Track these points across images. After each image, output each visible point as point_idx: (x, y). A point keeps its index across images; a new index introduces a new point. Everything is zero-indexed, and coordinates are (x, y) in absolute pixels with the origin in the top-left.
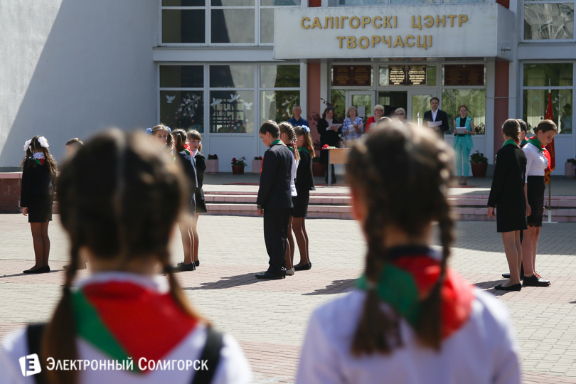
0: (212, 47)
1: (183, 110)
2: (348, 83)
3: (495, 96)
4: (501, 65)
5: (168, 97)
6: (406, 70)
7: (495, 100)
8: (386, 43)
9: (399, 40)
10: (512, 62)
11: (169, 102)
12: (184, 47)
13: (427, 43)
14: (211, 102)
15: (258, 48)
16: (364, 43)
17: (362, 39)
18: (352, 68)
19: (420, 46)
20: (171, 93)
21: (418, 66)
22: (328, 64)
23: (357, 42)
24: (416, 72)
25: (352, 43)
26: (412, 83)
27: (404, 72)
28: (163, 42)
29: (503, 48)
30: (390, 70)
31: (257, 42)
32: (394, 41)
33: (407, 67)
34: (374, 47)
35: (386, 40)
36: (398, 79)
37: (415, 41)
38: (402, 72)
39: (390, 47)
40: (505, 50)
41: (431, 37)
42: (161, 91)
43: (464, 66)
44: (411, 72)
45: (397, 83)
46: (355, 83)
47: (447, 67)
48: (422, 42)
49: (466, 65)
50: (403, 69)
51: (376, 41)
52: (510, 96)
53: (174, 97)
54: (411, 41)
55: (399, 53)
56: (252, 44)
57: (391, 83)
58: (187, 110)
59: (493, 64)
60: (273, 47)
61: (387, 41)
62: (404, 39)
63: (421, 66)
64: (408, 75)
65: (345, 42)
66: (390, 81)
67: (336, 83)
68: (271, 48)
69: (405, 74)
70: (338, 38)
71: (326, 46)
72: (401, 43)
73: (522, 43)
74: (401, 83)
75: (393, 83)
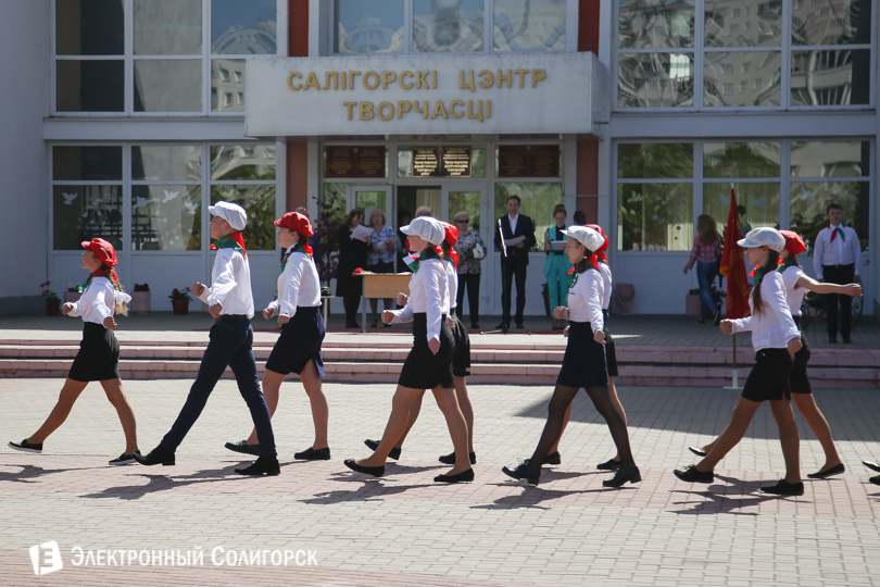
0: (134, 117)
1: (89, 215)
2: (350, 174)
3: (578, 193)
4: (587, 145)
5: (65, 195)
6: (439, 152)
7: (578, 199)
8: (421, 111)
9: (440, 106)
10: (603, 141)
11: (68, 202)
12: (90, 117)
13: (483, 112)
14: (134, 203)
15: (206, 119)
16: (386, 112)
17: (383, 106)
18: (356, 150)
19: (472, 116)
20: (70, 189)
21: (458, 147)
22: (319, 144)
23: (376, 110)
24: (455, 157)
25: (367, 111)
26: (449, 174)
27: (437, 156)
28: (58, 110)
29: (598, 120)
30: (415, 153)
31: (206, 110)
32: (433, 108)
33: (440, 149)
34: (401, 118)
35: (421, 106)
36: (426, 166)
37: (465, 109)
38: (433, 157)
39: (426, 118)
40: (600, 123)
41: (490, 103)
42: (55, 186)
43: (529, 148)
44: (447, 157)
45: (426, 173)
46: (361, 174)
47: (503, 149)
48: (476, 110)
49: (532, 146)
50: (435, 152)
51: (405, 108)
52: (600, 193)
53: (75, 196)
54: (458, 109)
55: (440, 127)
56: (199, 114)
57: (416, 173)
58: (96, 215)
59: (574, 144)
60: (243, 117)
61: (422, 110)
62: (447, 105)
63: (463, 147)
64: (443, 161)
65: (357, 111)
66: (415, 170)
67: (331, 173)
68: (241, 120)
69: (438, 159)
70: (345, 104)
71: (326, 116)
72: (443, 111)
73: (615, 112)
74: (432, 174)
75: (419, 174)
